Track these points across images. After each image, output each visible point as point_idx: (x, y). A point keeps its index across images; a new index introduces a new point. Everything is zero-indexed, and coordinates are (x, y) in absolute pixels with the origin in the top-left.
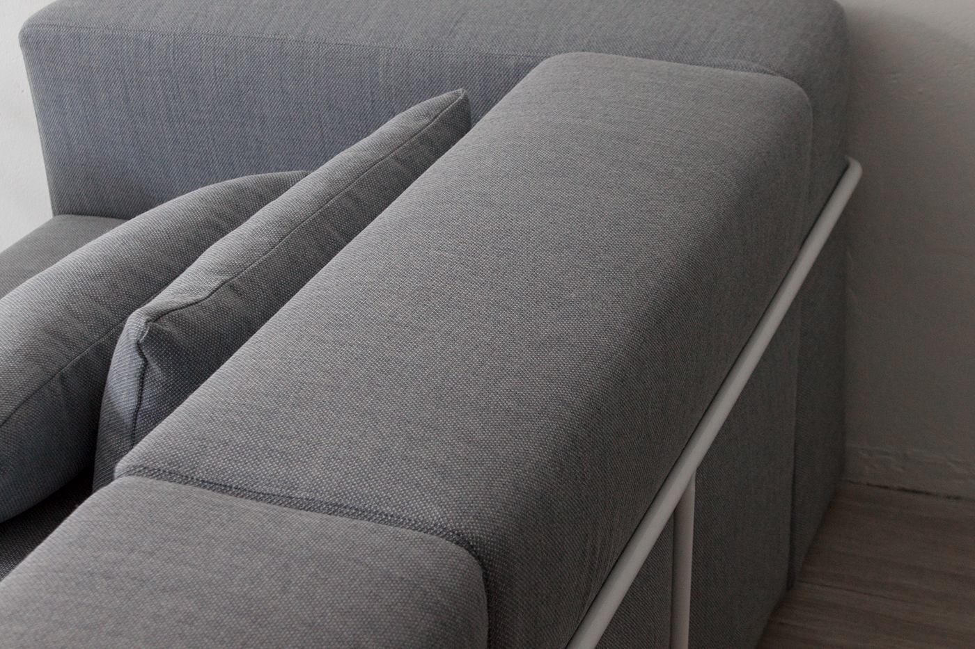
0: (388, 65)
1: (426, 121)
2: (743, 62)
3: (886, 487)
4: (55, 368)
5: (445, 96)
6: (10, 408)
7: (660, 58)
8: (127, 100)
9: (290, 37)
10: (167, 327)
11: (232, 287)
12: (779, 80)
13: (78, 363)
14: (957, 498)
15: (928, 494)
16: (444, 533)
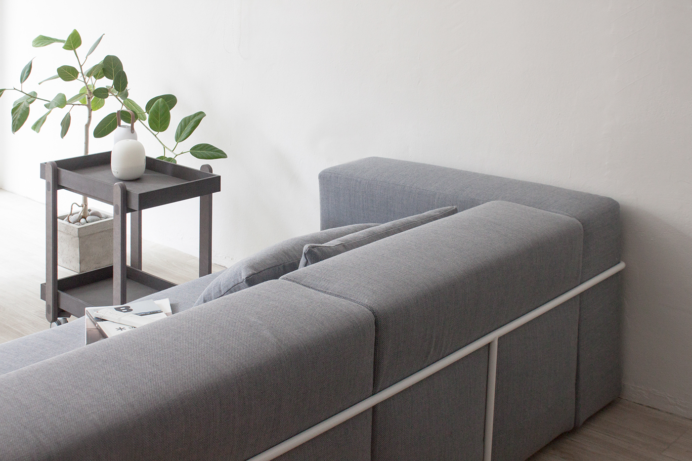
0: (439, 198)
1: (438, 213)
2: (562, 212)
3: (641, 405)
4: (282, 262)
5: (449, 207)
6: (263, 269)
7: (534, 207)
8: (350, 200)
9: (408, 185)
10: (315, 250)
11: (344, 246)
12: (574, 219)
13: (291, 263)
14: (671, 414)
15: (659, 410)
16: (367, 306)
